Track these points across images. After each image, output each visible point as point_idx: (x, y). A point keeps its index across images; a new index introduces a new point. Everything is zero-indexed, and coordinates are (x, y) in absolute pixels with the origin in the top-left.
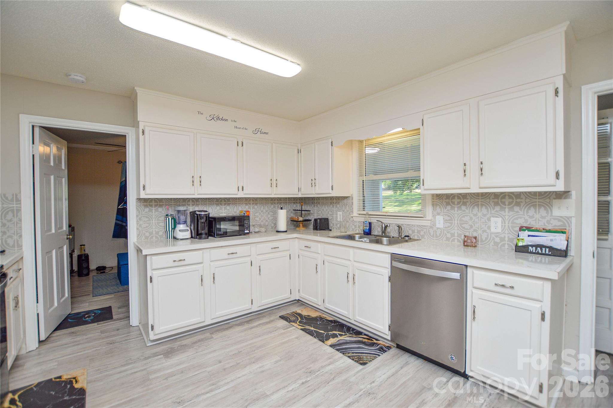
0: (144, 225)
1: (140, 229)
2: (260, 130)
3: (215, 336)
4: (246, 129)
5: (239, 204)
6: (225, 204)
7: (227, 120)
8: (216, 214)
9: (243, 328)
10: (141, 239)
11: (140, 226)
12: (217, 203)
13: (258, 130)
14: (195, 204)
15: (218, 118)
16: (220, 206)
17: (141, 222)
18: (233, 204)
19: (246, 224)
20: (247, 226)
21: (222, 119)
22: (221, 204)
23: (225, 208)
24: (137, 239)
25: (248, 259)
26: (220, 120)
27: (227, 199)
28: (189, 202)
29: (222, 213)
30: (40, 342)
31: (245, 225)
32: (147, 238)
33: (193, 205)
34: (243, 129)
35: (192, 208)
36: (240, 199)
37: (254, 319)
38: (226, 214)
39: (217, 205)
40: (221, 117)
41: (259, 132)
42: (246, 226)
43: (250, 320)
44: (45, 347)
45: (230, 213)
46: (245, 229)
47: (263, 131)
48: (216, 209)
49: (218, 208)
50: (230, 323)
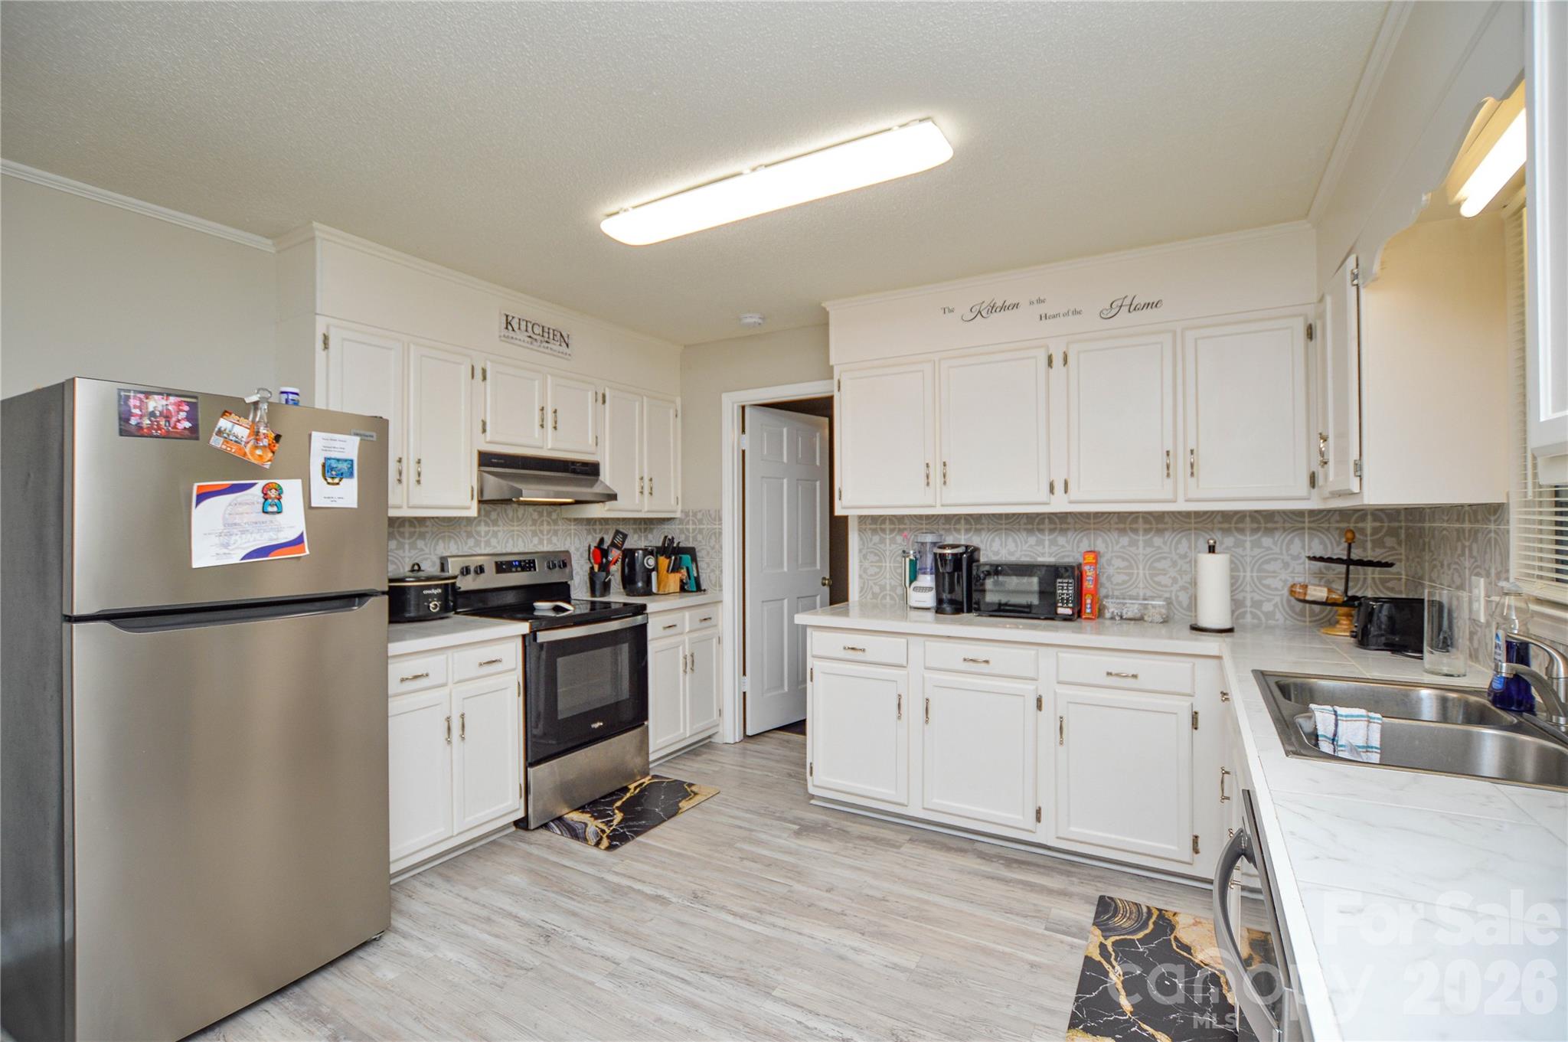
0: (872, 571)
1: (864, 576)
2: (1127, 302)
3: (907, 849)
4: (1076, 312)
5: (1098, 532)
6: (1052, 531)
7: (1016, 306)
8: (1026, 556)
9: (983, 868)
10: (866, 598)
11: (865, 571)
12: (1030, 527)
13: (1119, 303)
14: (973, 529)
15: (993, 309)
16: (1037, 536)
17: (866, 564)
18: (1076, 530)
19: (1062, 589)
20: (1065, 596)
21: (1003, 308)
22: (1041, 531)
23: (1053, 542)
24: (860, 597)
25: (1029, 690)
26: (998, 310)
27: (1059, 518)
28: (959, 523)
29: (1043, 554)
30: (747, 737)
31: (1060, 591)
32: (875, 596)
33: (967, 531)
34: (1066, 314)
35: (966, 537)
36: (1100, 517)
37: (1038, 865)
38: (1055, 556)
39: (1030, 531)
40: (999, 304)
41: (1125, 309)
42: (1063, 594)
43: (1017, 861)
44: (751, 746)
45: (1068, 556)
46: (1060, 605)
47: (1140, 300)
48: (1026, 542)
49: (1032, 540)
50: (977, 844)
